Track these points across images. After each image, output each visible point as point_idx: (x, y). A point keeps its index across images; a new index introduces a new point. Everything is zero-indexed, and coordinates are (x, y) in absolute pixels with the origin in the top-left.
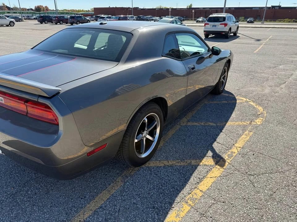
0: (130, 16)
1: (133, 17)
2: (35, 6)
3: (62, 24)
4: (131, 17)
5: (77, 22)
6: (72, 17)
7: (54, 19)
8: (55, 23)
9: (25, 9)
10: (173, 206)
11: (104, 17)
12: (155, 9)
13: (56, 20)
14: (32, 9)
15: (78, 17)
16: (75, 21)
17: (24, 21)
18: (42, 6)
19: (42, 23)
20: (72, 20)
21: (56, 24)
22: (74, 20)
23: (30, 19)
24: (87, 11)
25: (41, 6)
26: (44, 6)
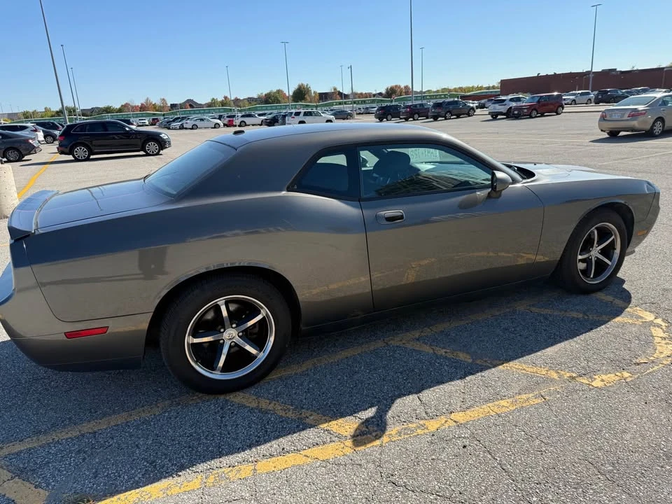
0: (580, 92)
1: (588, 94)
2: (386, 88)
3: (418, 120)
4: (582, 94)
5: (446, 114)
6: (437, 105)
7: (403, 110)
8: (404, 118)
9: (369, 95)
10: (180, 473)
11: (504, 101)
12: (663, 68)
13: (406, 112)
14: (380, 94)
15: (449, 103)
16: (443, 113)
17: (356, 117)
18: (399, 87)
19: (381, 121)
20: (437, 111)
21: (407, 120)
22: (440, 111)
23: (369, 113)
24: (488, 88)
25: (396, 86)
26: (402, 86)
